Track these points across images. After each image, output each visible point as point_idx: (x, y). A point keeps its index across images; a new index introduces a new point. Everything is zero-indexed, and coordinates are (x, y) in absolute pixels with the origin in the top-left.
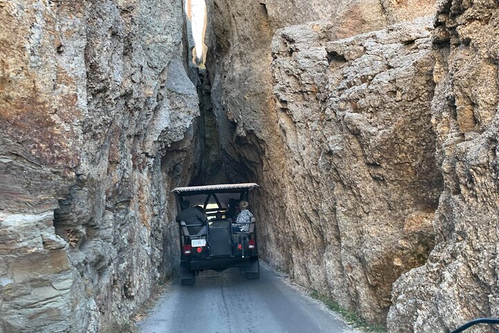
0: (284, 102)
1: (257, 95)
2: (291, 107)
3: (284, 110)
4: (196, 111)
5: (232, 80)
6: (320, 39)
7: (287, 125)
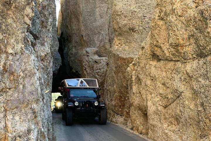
0: (86, 68)
1: (79, 61)
2: (87, 69)
3: (85, 70)
4: (60, 64)
5: (72, 54)
6: (95, 53)
7: (86, 74)
